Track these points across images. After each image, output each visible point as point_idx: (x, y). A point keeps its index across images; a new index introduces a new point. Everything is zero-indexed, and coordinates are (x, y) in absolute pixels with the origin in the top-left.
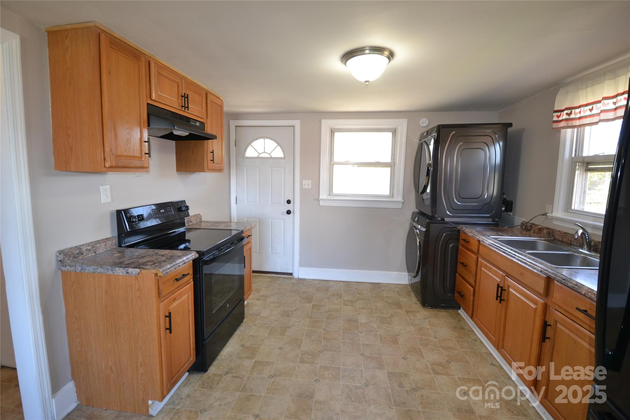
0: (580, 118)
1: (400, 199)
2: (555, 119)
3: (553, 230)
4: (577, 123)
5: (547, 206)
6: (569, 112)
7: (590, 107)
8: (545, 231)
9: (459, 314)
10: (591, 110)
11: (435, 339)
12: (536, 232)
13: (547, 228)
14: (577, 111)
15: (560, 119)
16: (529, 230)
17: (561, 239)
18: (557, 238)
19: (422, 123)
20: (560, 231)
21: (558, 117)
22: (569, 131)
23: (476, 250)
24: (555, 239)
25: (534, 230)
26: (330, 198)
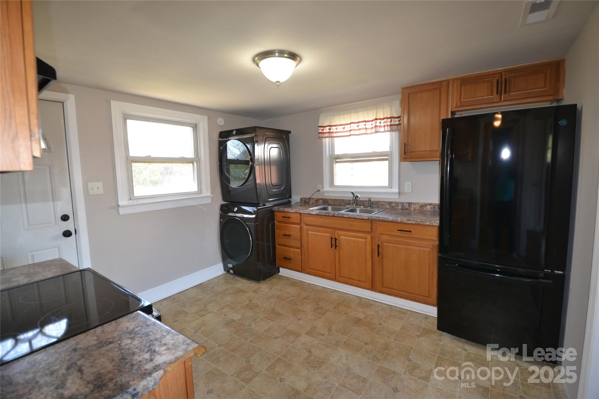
0: (336, 132)
1: (209, 194)
2: (321, 131)
3: (325, 199)
4: (335, 135)
5: (319, 185)
6: (330, 128)
7: (343, 126)
8: (321, 201)
9: (281, 276)
10: (344, 128)
11: (293, 297)
12: (314, 203)
13: (321, 199)
14: (334, 128)
15: (325, 131)
16: (307, 203)
17: (333, 204)
18: (330, 203)
19: (220, 122)
20: (331, 199)
21: (323, 130)
22: (327, 139)
23: (298, 221)
24: (329, 204)
25: (312, 202)
26: (131, 202)
